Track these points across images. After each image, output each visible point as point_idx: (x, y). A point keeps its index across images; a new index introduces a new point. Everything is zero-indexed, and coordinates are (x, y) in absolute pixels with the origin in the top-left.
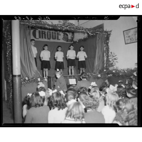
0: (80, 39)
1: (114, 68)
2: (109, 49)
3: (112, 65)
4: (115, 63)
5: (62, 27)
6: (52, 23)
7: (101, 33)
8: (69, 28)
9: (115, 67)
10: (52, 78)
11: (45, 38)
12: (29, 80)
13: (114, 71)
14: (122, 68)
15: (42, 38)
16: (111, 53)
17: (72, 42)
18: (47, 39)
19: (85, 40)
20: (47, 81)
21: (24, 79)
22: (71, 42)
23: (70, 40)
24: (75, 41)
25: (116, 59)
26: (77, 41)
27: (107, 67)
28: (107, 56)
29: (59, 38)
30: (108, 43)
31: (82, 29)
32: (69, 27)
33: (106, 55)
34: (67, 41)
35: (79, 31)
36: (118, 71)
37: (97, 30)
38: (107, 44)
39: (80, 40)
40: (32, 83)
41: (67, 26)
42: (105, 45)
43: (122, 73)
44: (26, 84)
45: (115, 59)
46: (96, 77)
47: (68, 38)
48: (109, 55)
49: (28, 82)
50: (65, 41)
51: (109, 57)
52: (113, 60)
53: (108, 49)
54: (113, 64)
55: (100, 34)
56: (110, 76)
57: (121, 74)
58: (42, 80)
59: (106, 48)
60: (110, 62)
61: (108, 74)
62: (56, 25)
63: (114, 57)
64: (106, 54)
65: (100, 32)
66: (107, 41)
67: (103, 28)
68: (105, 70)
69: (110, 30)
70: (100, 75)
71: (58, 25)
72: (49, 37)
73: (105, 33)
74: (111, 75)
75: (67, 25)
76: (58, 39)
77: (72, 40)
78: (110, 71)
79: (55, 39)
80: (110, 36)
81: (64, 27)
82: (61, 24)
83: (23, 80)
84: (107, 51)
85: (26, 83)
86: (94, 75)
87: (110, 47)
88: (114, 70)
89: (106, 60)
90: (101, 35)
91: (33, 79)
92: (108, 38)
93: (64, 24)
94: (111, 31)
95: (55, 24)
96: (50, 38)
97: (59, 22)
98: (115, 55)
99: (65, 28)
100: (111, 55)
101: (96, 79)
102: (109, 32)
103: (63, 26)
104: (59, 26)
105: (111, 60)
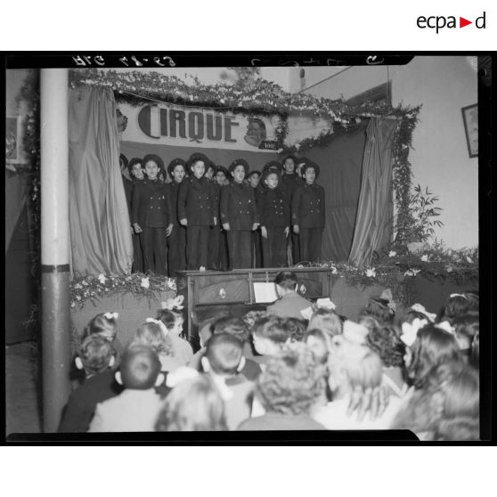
0: (308, 139)
1: (427, 244)
2: (411, 177)
3: (419, 235)
4: (430, 227)
5: (234, 96)
6: (196, 79)
7: (379, 116)
8: (258, 98)
9: (430, 241)
10: (189, 278)
11: (183, 135)
12: (109, 283)
13: (425, 258)
14: (457, 248)
15: (173, 135)
16: (418, 190)
17: (281, 150)
18: (189, 139)
19: (324, 141)
20: (175, 289)
21: (93, 281)
22: (277, 149)
23: (273, 142)
24: (289, 146)
25: (437, 212)
26: (298, 146)
27: (401, 241)
28: (401, 199)
29: (233, 137)
30: (407, 151)
31: (309, 103)
32: (258, 94)
33: (397, 198)
34: (262, 147)
35: (296, 108)
36: (442, 256)
37: (364, 105)
38: (403, 156)
39: (307, 144)
40: (120, 294)
41: (253, 92)
42: (396, 161)
43: (455, 263)
44: (97, 296)
45: (431, 212)
46: (361, 277)
47: (264, 135)
48: (411, 199)
49: (107, 290)
50: (255, 145)
51: (410, 206)
52: (424, 216)
53: (405, 175)
54: (425, 229)
55: (375, 118)
56: (410, 274)
57: (450, 270)
58: (157, 286)
59: (399, 171)
60: (413, 221)
61: (405, 267)
62: (209, 87)
63: (426, 203)
64: (397, 193)
65: (375, 114)
66: (401, 147)
67: (390, 98)
68: (392, 254)
69: (414, 105)
70: (374, 269)
71: (217, 88)
72: (196, 133)
73: (394, 117)
74: (416, 272)
75: (253, 87)
76: (228, 139)
77: (279, 143)
78: (411, 256)
79: (218, 138)
80: (413, 127)
81: (239, 96)
82: (231, 84)
83: (87, 284)
84: (403, 184)
85: (99, 294)
86: (349, 272)
87: (412, 168)
88: (425, 253)
89: (399, 215)
90: (380, 123)
91: (124, 280)
92: (405, 136)
93: (241, 84)
94: (417, 109)
95: (207, 84)
96: (200, 136)
97: (224, 76)
98: (431, 197)
99: (246, 99)
100: (417, 196)
101: (359, 285)
102: (410, 112)
103: (237, 93)
104: (220, 93)
105: (415, 215)
